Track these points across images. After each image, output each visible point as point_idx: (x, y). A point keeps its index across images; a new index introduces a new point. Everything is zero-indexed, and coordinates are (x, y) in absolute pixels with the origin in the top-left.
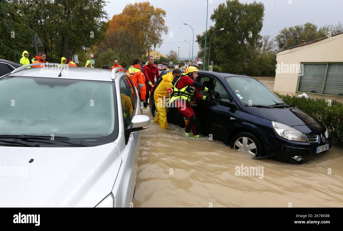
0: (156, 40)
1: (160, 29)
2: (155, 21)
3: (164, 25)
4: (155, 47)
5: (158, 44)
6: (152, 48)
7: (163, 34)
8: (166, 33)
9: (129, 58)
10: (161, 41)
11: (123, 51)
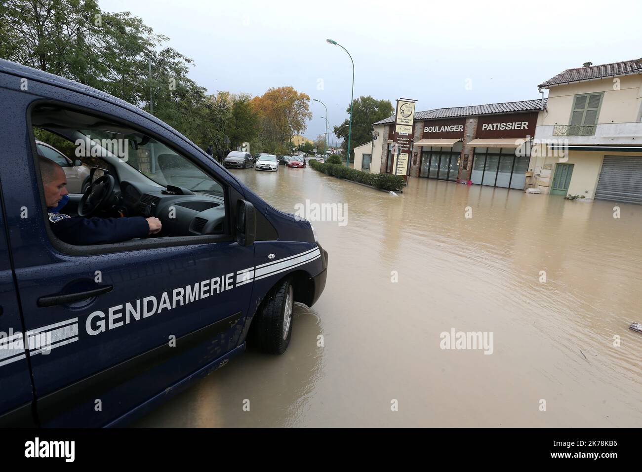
0: (298, 126)
1: (304, 115)
2: (299, 106)
3: (308, 110)
4: (298, 133)
5: (302, 130)
6: (296, 133)
7: (307, 120)
8: (310, 119)
9: (271, 145)
10: (305, 127)
11: (265, 138)
